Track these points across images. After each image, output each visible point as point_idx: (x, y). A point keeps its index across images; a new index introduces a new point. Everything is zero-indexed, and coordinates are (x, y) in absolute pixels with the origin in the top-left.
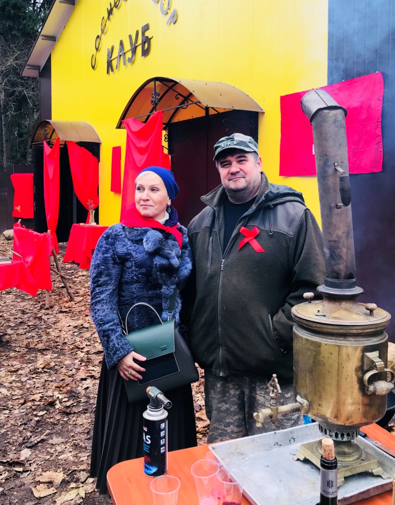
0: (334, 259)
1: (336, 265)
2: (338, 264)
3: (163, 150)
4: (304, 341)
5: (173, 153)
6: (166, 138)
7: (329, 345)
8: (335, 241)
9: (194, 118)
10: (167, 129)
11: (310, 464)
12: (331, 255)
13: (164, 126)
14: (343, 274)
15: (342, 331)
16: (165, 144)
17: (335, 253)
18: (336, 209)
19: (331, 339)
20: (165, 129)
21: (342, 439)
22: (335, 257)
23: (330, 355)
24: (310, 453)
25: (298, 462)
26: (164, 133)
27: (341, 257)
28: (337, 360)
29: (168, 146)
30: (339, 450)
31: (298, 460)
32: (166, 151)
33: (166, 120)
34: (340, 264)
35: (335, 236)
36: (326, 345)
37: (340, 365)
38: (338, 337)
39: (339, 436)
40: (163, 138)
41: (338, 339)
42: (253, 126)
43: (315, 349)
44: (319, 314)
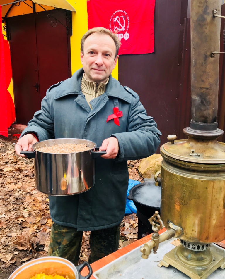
0: (204, 105)
1: (205, 110)
2: (208, 109)
3: (3, 37)
4: (179, 178)
5: (11, 39)
6: (4, 29)
7: (205, 181)
8: (207, 89)
9: (24, 14)
10: (5, 22)
11: (173, 269)
12: (202, 102)
13: (3, 19)
14: (211, 118)
15: (218, 169)
16: (4, 33)
17: (205, 99)
18: (211, 58)
19: (206, 176)
20: (3, 22)
21: (203, 249)
22: (205, 103)
23: (205, 189)
24: (174, 262)
25: (163, 268)
26: (3, 24)
27: (210, 103)
28: (211, 194)
29: (7, 34)
30: (198, 257)
31: (163, 266)
32: (5, 38)
33: (3, 15)
34: (209, 110)
35: (207, 84)
36: (202, 181)
37: (213, 197)
38: (213, 174)
39: (201, 248)
40: (3, 28)
41: (212, 175)
42: (68, 21)
43: (191, 186)
44: (194, 154)
